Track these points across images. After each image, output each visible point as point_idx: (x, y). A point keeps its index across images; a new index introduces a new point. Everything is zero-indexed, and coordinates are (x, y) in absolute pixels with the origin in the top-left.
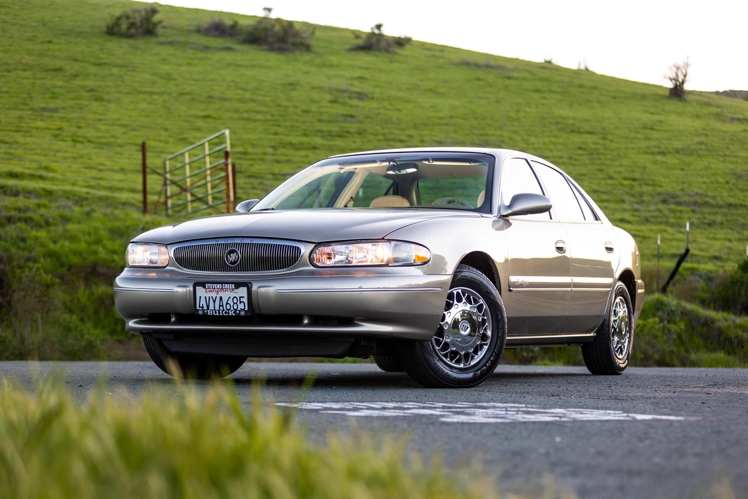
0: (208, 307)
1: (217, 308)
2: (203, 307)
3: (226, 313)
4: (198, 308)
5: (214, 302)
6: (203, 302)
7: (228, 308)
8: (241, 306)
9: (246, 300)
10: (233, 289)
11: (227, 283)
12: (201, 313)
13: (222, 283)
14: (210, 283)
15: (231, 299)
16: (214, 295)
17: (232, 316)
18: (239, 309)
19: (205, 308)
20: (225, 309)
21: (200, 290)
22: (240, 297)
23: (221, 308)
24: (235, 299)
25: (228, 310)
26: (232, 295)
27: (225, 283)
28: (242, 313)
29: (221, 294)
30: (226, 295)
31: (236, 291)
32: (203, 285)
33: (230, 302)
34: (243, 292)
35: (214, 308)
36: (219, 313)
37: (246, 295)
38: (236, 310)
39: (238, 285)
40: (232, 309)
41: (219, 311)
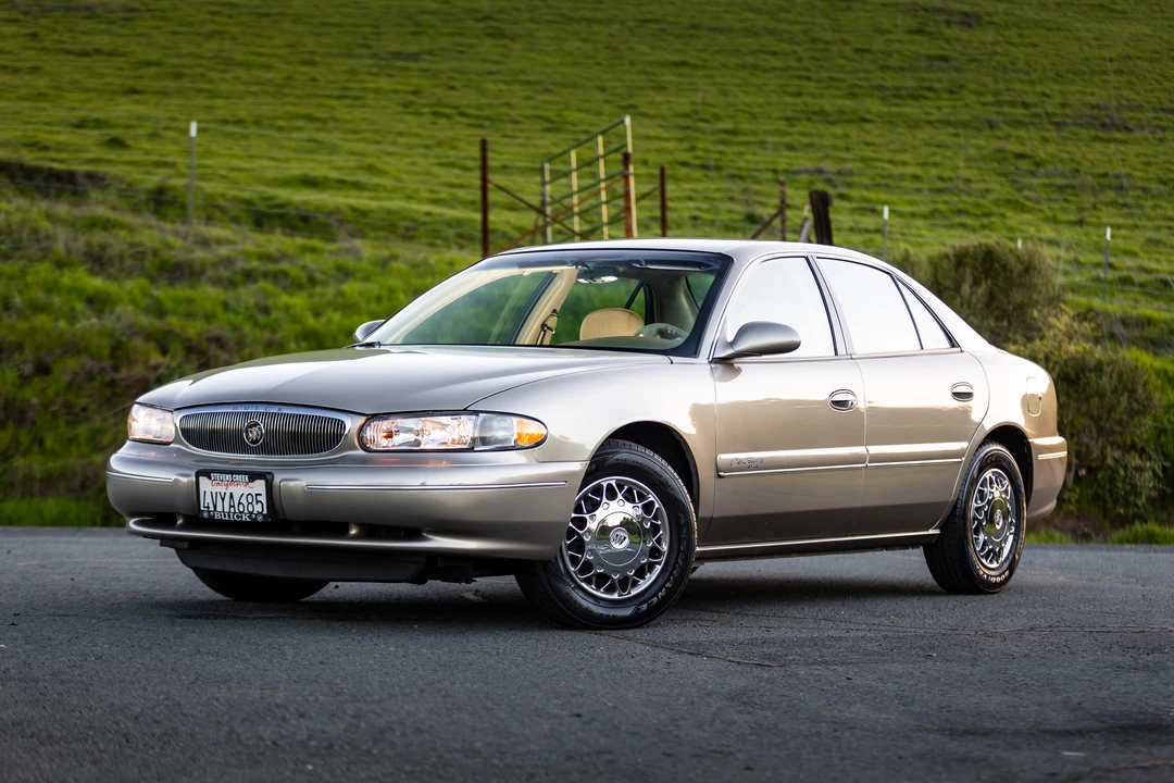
0: (215, 506)
1: (227, 510)
2: (208, 507)
3: (238, 517)
4: (202, 508)
5: (223, 499)
8: (258, 508)
9: (263, 499)
12: (206, 515)
15: (244, 497)
16: (221, 489)
19: (212, 509)
22: (257, 495)
26: (246, 490)
28: (260, 518)
29: (231, 489)
32: (207, 473)
33: (244, 501)
34: (259, 486)
37: (263, 492)
38: (251, 513)
39: (253, 476)
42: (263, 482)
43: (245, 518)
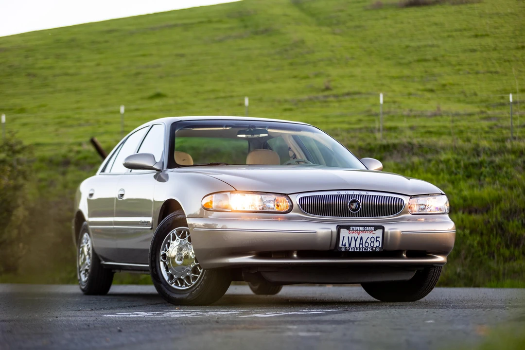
0: (350, 245)
1: (357, 246)
2: (345, 245)
3: (365, 249)
4: (340, 246)
5: (356, 241)
6: (346, 241)
7: (367, 245)
8: (377, 244)
9: (380, 239)
10: (372, 231)
11: (368, 226)
12: (343, 249)
13: (364, 226)
14: (354, 226)
15: (369, 239)
16: (356, 235)
17: (369, 252)
18: (375, 246)
19: (347, 245)
20: (364, 246)
21: (344, 233)
22: (377, 237)
23: (361, 246)
24: (372, 239)
25: (366, 247)
26: (371, 235)
27: (367, 226)
28: (378, 250)
29: (361, 235)
30: (365, 236)
31: (373, 232)
33: (369, 241)
34: (379, 233)
35: (355, 246)
36: (360, 249)
37: (381, 236)
38: (373, 247)
39: (376, 228)
40: (369, 246)
41: (359, 247)
42: (382, 230)
43: (369, 250)
